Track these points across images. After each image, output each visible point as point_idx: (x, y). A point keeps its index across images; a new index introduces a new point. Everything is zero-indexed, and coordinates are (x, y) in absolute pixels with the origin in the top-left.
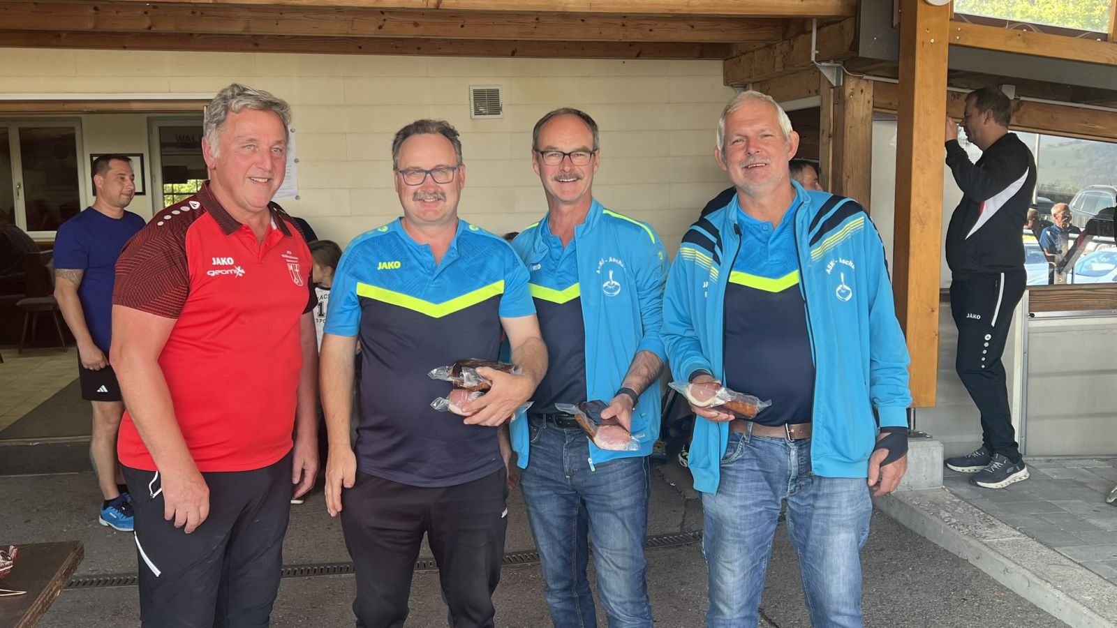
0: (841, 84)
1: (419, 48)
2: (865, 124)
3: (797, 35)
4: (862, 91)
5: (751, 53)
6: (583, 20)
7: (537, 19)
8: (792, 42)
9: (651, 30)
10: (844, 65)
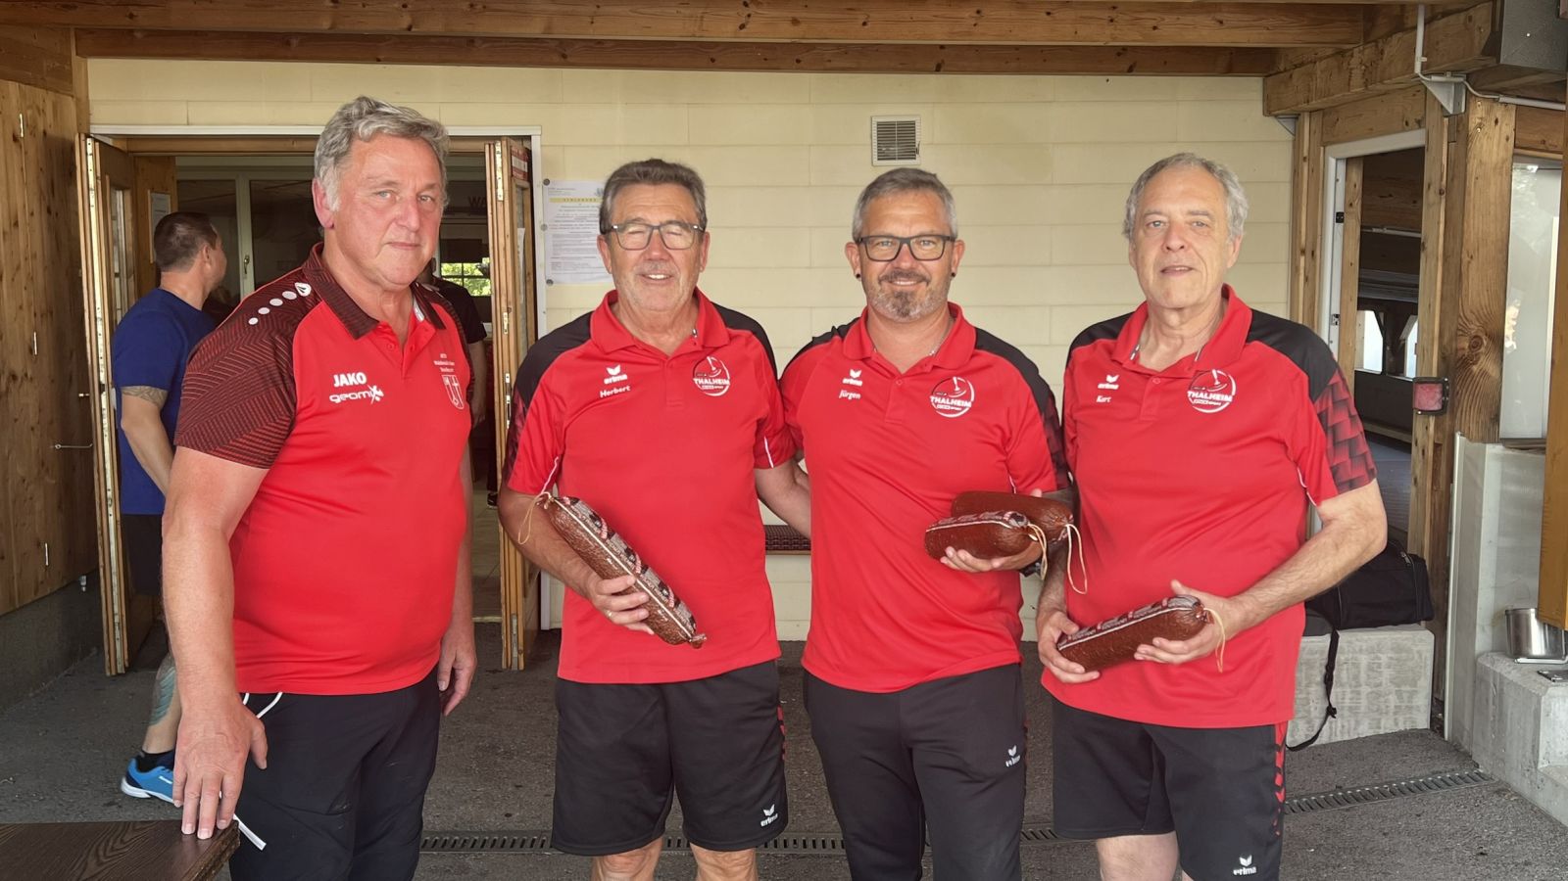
0: (1463, 111)
1: (798, 61)
2: (1502, 175)
3: (1390, 34)
4: (1496, 122)
5: (1312, 65)
6: (1048, 14)
7: (978, 12)
8: (1380, 45)
9: (1155, 28)
10: (1467, 80)
